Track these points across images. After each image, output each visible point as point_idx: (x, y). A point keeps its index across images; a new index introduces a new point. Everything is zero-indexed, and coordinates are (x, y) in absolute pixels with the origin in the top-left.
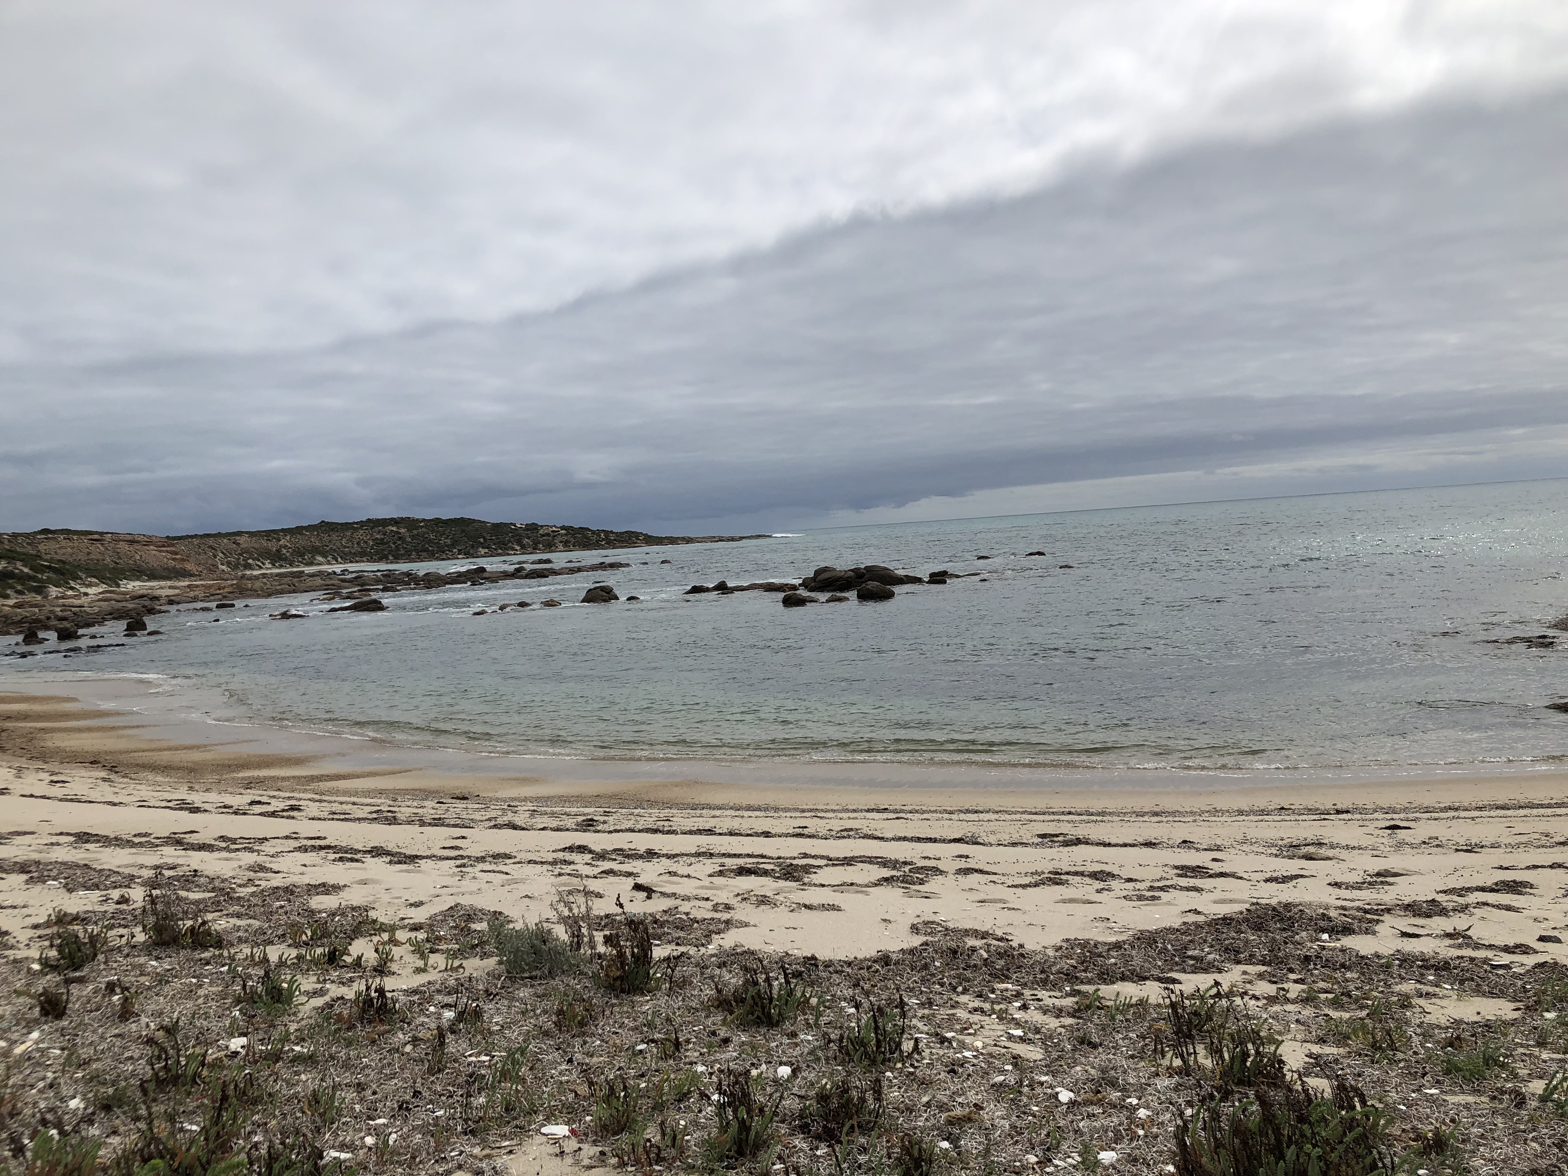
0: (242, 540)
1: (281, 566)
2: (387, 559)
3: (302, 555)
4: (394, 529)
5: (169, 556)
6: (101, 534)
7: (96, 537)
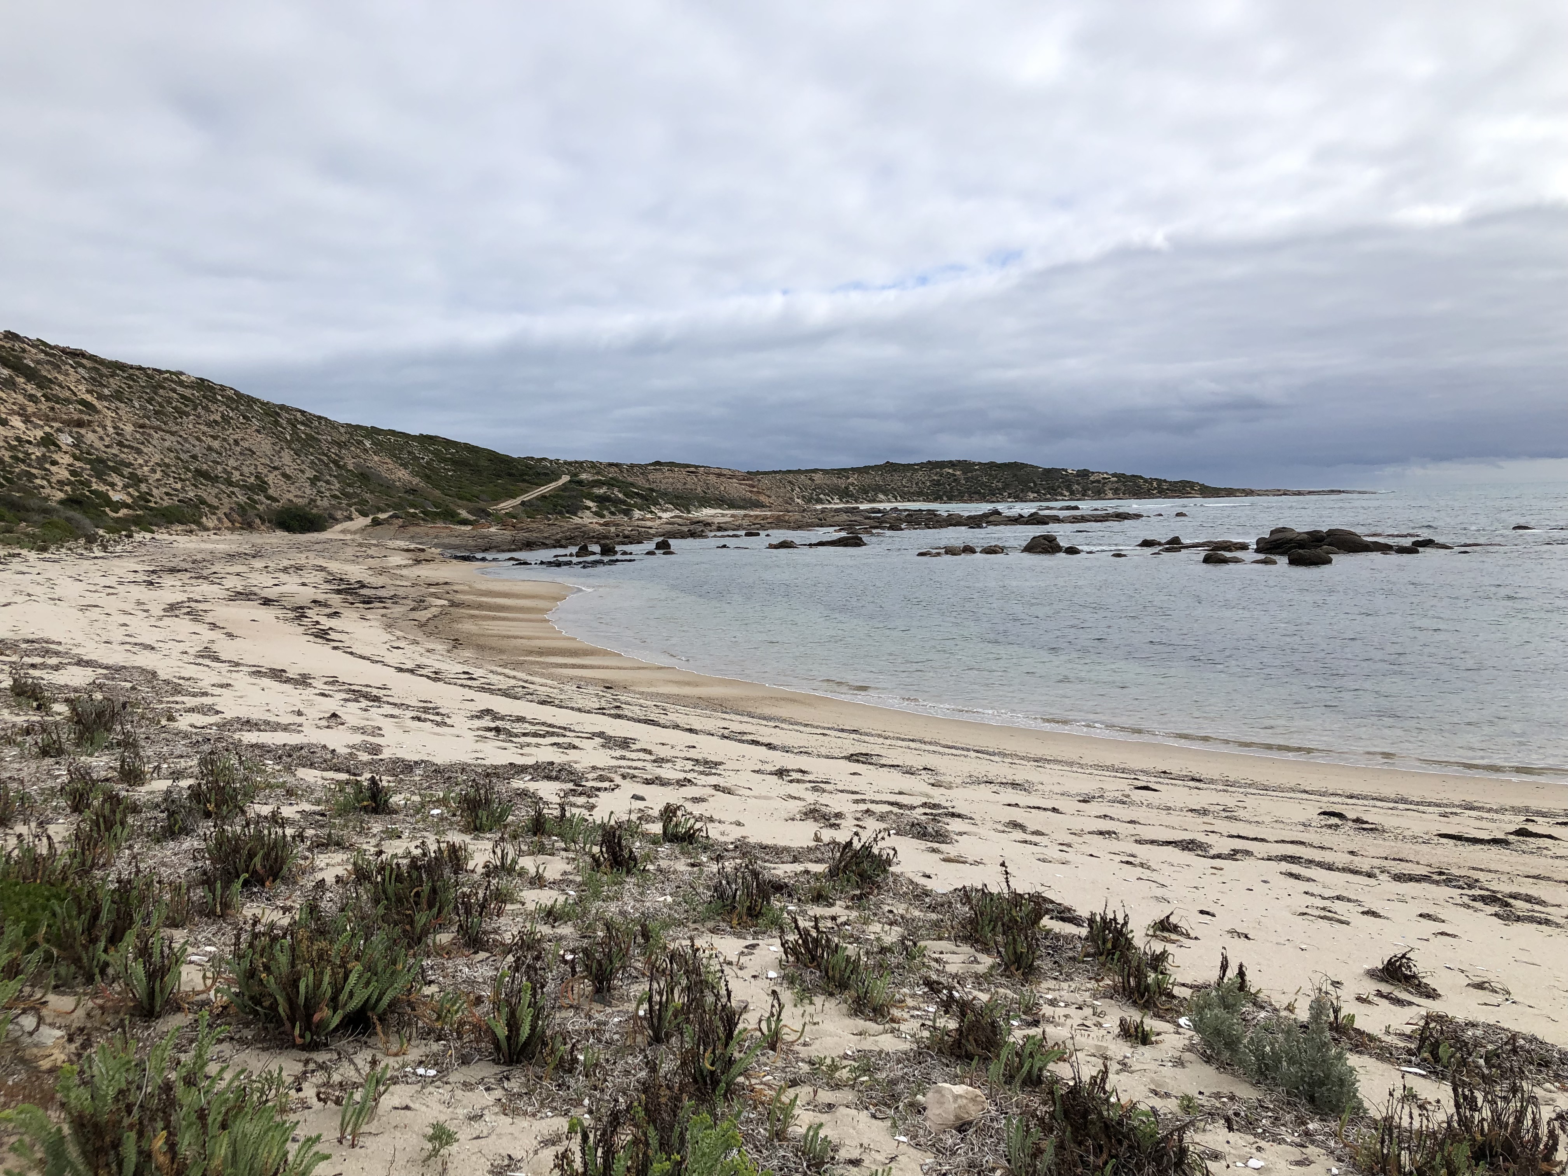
0: (817, 477)
1: (848, 502)
2: (942, 499)
3: (866, 493)
4: (950, 471)
5: (748, 488)
6: (696, 467)
7: (692, 469)
